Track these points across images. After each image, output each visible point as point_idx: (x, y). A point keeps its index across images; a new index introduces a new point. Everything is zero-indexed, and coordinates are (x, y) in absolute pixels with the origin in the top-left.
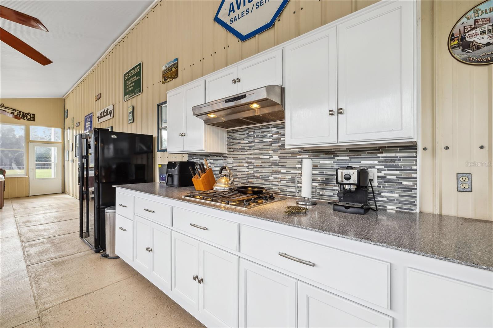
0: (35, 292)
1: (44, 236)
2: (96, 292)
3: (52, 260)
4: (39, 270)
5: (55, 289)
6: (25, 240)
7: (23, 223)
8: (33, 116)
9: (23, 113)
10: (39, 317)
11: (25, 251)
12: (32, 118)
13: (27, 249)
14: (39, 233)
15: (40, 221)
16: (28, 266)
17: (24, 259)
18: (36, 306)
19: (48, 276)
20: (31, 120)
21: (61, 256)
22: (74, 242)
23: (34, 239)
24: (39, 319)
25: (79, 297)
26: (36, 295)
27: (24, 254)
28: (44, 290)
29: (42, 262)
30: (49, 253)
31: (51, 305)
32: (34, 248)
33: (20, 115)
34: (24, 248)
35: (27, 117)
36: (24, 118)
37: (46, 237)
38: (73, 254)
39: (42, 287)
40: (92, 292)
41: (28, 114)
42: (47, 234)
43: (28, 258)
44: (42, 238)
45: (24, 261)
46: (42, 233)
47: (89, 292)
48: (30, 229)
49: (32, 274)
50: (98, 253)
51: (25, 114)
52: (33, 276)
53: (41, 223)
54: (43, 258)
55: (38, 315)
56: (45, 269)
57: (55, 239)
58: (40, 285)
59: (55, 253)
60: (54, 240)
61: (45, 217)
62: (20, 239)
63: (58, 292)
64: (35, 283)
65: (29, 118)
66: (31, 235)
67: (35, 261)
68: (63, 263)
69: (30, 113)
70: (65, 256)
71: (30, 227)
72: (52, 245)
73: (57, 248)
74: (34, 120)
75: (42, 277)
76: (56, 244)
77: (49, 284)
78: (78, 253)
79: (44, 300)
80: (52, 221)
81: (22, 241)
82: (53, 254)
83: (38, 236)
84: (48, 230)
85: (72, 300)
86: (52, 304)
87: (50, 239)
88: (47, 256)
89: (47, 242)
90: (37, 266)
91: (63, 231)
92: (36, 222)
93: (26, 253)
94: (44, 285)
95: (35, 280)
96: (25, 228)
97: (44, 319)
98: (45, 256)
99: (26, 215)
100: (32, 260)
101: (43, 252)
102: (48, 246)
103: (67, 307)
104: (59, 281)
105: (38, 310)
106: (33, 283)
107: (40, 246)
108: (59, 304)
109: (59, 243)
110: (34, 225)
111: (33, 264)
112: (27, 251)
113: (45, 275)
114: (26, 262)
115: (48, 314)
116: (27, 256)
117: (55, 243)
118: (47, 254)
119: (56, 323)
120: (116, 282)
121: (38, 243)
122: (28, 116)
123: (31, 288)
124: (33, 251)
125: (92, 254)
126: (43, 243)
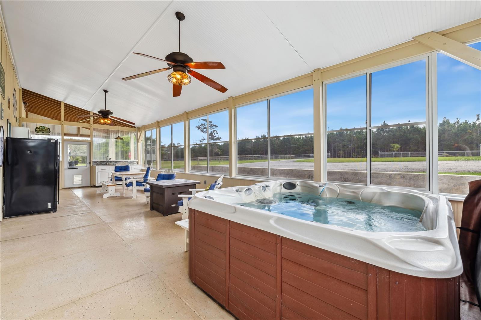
1: (80, 215)
57: (71, 213)
102: (77, 210)
126: (80, 211)
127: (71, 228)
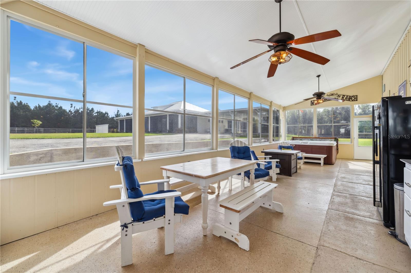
0: (324, 229)
1: (349, 192)
2: (366, 262)
3: (345, 212)
4: (334, 215)
5: (336, 236)
6: (336, 190)
7: (340, 178)
8: (356, 97)
9: (349, 96)
10: (317, 248)
11: (332, 198)
12: (355, 99)
13: (334, 197)
14: (347, 188)
15: (352, 180)
16: (329, 209)
17: (329, 203)
18: (319, 239)
19: (337, 223)
20: (355, 101)
21: (353, 213)
22: (370, 207)
23: (341, 192)
24: (317, 249)
25: (349, 255)
26: (323, 231)
27: (331, 200)
28: (329, 232)
29: (338, 210)
30: (346, 207)
31: (327, 245)
32: (338, 198)
33: (347, 98)
34: (333, 195)
35: (352, 99)
36: (350, 100)
37: (350, 193)
38: (364, 217)
39: (329, 229)
40: (362, 260)
41: (353, 96)
42: (352, 191)
43: (331, 203)
44: (347, 193)
45: (329, 204)
46: (349, 189)
47: (360, 258)
48: (343, 183)
49: (328, 215)
50: (387, 228)
51: (351, 96)
52: (328, 217)
53: (352, 181)
54: (341, 208)
55: (318, 246)
56: (337, 216)
57: (356, 198)
58: (328, 226)
59: (350, 208)
60: (354, 198)
61: (357, 178)
62: (334, 189)
63: (337, 239)
64: (327, 223)
65: (353, 99)
66: (341, 188)
67: (334, 208)
68: (352, 219)
69: (354, 95)
70: (356, 215)
71: (343, 182)
72: (351, 201)
73: (354, 205)
74: (357, 100)
75: (332, 221)
76: (355, 202)
77: (334, 229)
78: (368, 218)
79: (326, 239)
80: (361, 183)
81: (334, 190)
82: (348, 208)
83: (345, 190)
84: (354, 188)
85: (343, 253)
86: (329, 245)
87: (352, 196)
88: (343, 208)
89: (349, 197)
90: (334, 212)
91: (366, 193)
92: (349, 180)
93: (332, 200)
94: (332, 228)
95: (328, 221)
96: (340, 182)
97: (320, 252)
98: (342, 208)
99: (345, 173)
100: (333, 206)
101: (342, 203)
102: (348, 201)
103: (337, 256)
104: (341, 232)
105: (319, 242)
106: (326, 222)
107: (342, 198)
108: (333, 249)
109: (357, 202)
110: (347, 181)
111: (332, 209)
112: (333, 199)
113: (335, 221)
114: (329, 205)
115: (323, 250)
116: (332, 202)
117: (354, 200)
118: (344, 206)
119: (324, 261)
120: (393, 269)
121: (342, 196)
122: (352, 97)
123: (323, 224)
124: (337, 200)
125: (381, 225)
126: (346, 197)
127: (361, 184)
